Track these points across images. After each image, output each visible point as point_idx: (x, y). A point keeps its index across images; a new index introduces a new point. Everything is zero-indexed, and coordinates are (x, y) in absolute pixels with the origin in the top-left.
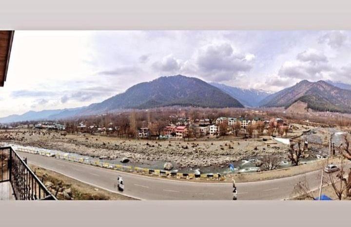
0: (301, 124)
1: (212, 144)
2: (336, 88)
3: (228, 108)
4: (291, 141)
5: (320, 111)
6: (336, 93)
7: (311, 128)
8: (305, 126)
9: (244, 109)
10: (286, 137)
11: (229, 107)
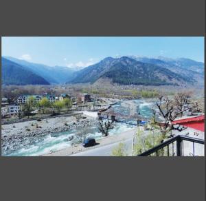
0: (107, 97)
1: (14, 127)
2: (139, 63)
3: (31, 85)
4: (99, 114)
5: (125, 84)
6: (139, 67)
7: (117, 100)
8: (111, 99)
9: (49, 86)
10: (94, 111)
11: (33, 84)
